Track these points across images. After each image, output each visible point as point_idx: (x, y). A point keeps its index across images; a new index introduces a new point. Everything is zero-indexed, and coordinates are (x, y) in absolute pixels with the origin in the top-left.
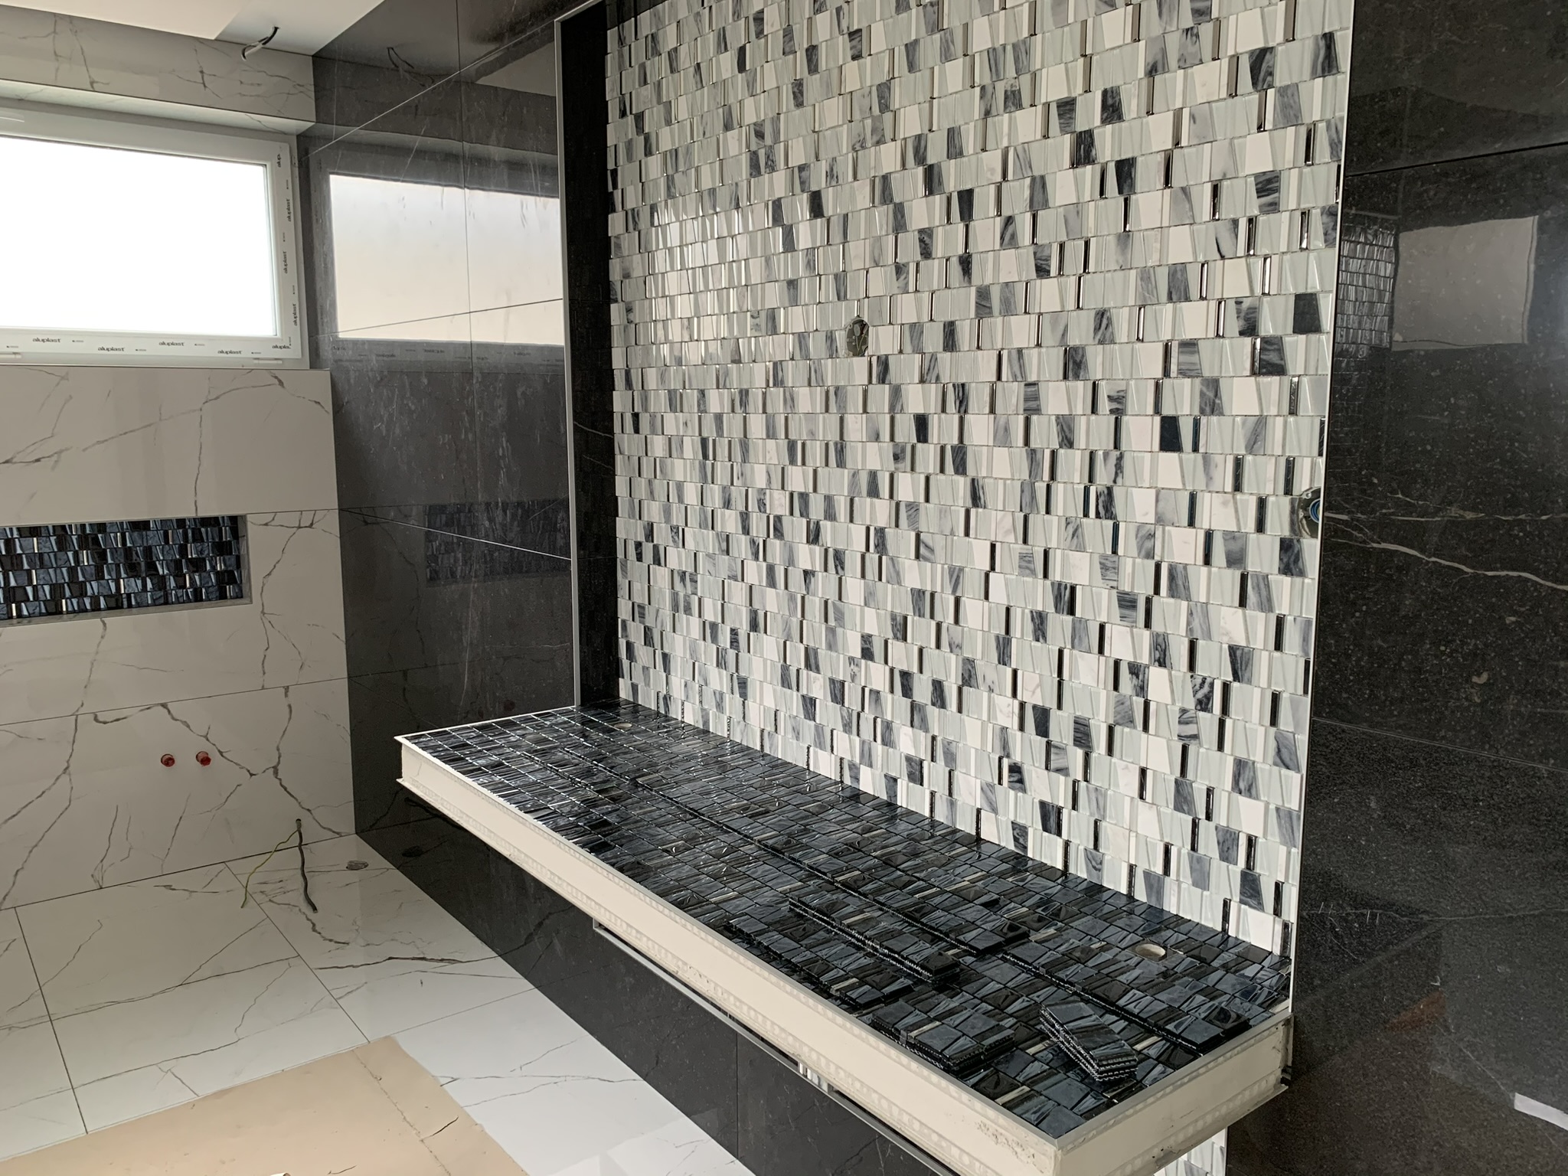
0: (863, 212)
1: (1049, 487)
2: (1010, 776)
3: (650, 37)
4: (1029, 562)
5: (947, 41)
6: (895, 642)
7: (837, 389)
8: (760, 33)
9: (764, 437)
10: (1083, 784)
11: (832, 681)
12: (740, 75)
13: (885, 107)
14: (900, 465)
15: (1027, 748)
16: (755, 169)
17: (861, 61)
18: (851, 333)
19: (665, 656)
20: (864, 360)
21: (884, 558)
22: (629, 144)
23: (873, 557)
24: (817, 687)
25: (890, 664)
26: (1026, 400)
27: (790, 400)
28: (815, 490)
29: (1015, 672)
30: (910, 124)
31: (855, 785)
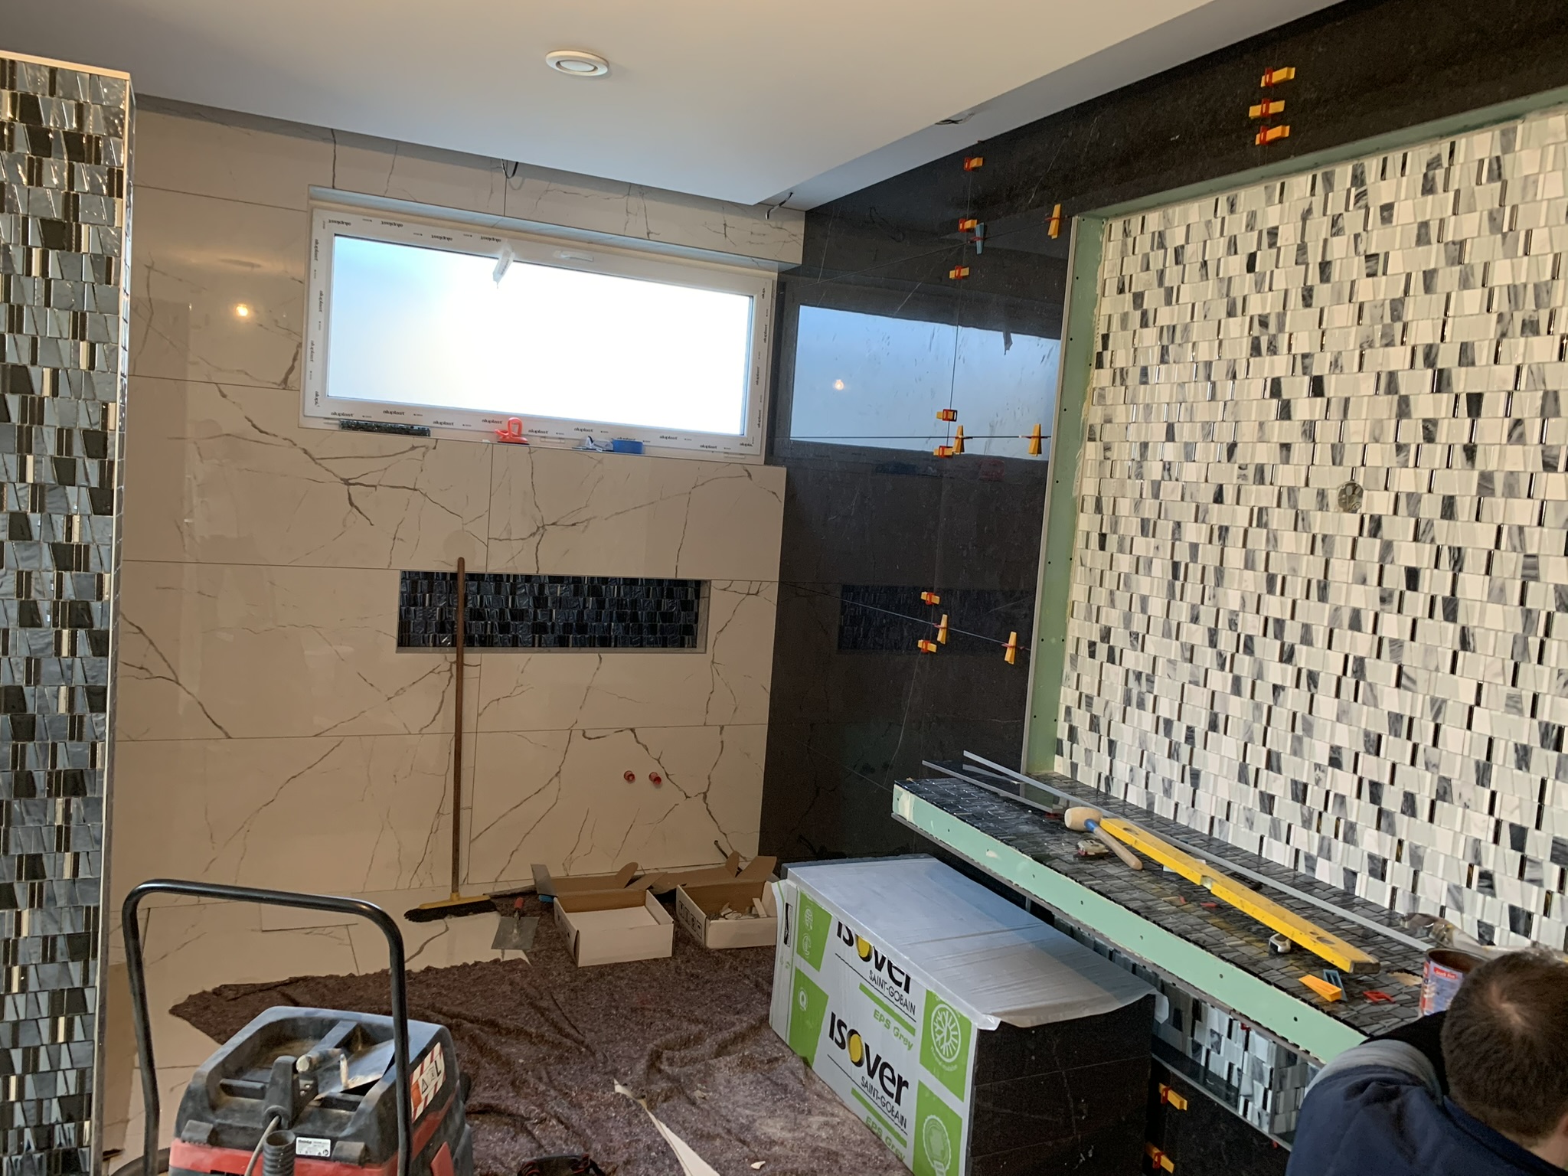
0: (1366, 399)
1: (1542, 643)
2: (1479, 882)
3: (1157, 235)
4: (1517, 702)
5: (1467, 274)
6: (1367, 756)
7: (1324, 537)
8: (1272, 245)
9: (1242, 567)
10: (1556, 896)
11: (1294, 782)
12: (1248, 275)
13: (1396, 315)
14: (1387, 607)
15: (1501, 860)
16: (1256, 350)
17: (1375, 278)
18: (1343, 491)
19: (1112, 744)
20: (1357, 517)
21: (1362, 683)
22: (1125, 318)
23: (1349, 682)
24: (1278, 785)
25: (1359, 772)
26: (1525, 567)
27: (1273, 540)
28: (1293, 617)
29: (1493, 794)
30: (1423, 333)
31: (1310, 874)
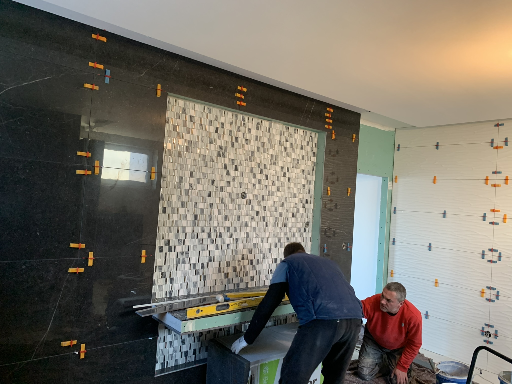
1: (278, 223)
3: (182, 108)
4: (275, 235)
5: (265, 150)
6: (249, 255)
7: (239, 205)
8: (223, 127)
11: (233, 267)
13: (252, 155)
17: (248, 145)
18: (242, 194)
19: (172, 279)
20: (245, 200)
21: (248, 238)
23: (245, 239)
26: (275, 209)
27: (226, 206)
28: (232, 226)
29: (272, 254)
31: (238, 288)
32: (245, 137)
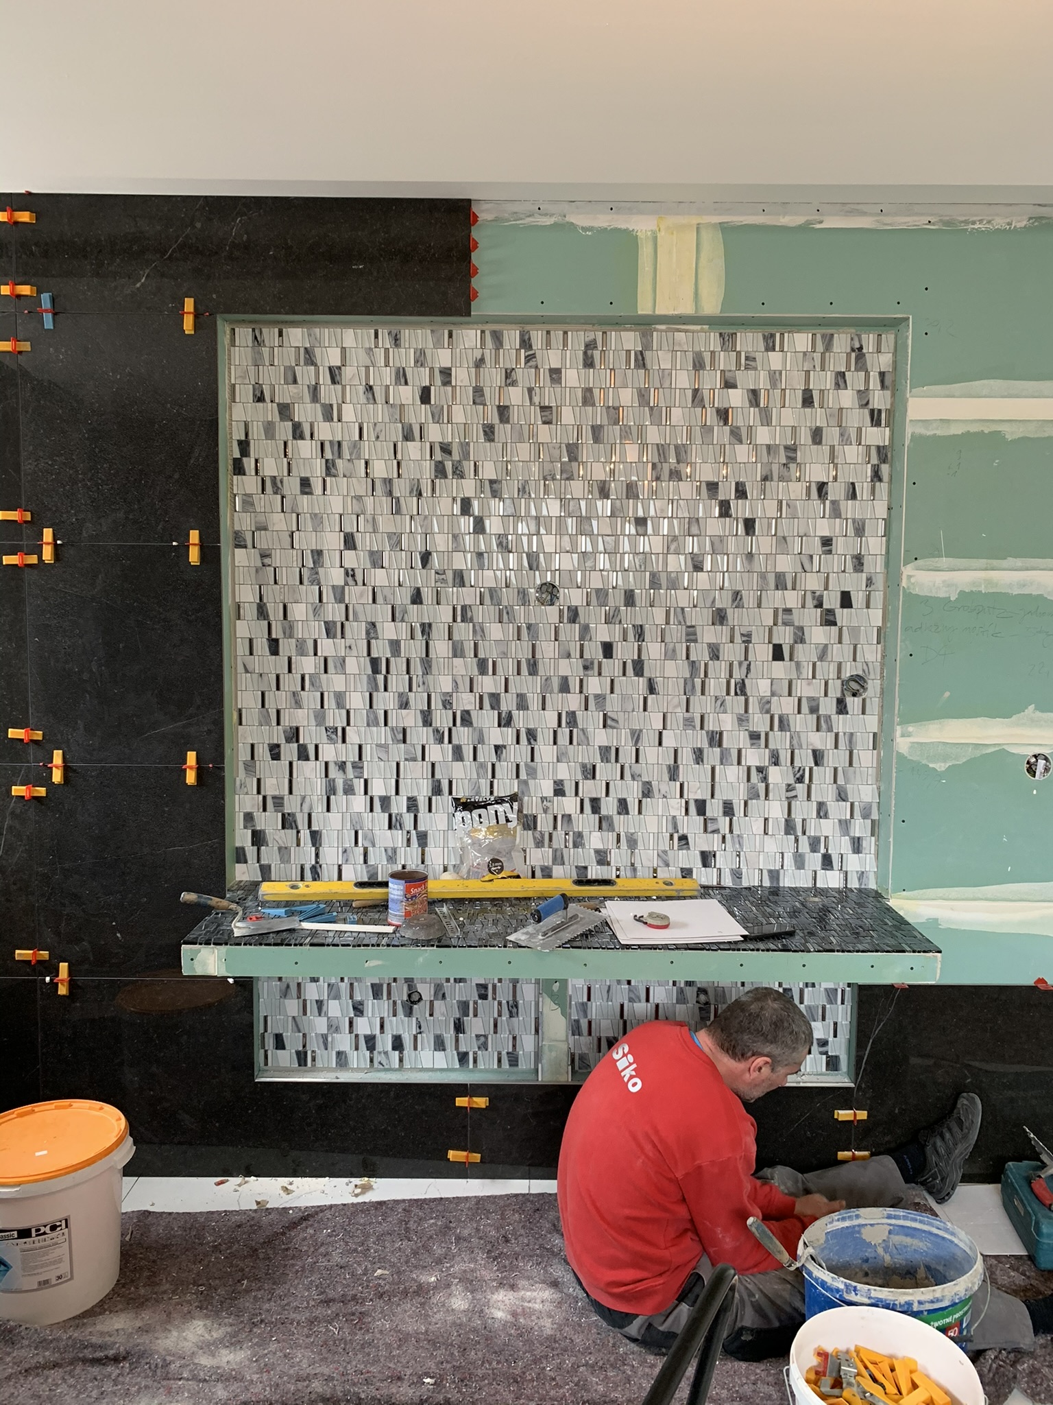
1: (703, 682)
2: (678, 843)
3: (301, 349)
4: (691, 722)
5: (626, 432)
6: (585, 781)
7: (529, 627)
8: (446, 383)
9: (450, 656)
10: (729, 835)
12: (423, 406)
13: (572, 456)
14: (590, 672)
15: (691, 825)
16: (440, 471)
17: (551, 425)
18: (541, 591)
19: (315, 835)
20: (555, 609)
21: (575, 730)
22: (269, 427)
23: (564, 733)
25: (580, 795)
26: (687, 634)
27: (480, 631)
28: (507, 691)
29: (682, 786)
32: (536, 400)
